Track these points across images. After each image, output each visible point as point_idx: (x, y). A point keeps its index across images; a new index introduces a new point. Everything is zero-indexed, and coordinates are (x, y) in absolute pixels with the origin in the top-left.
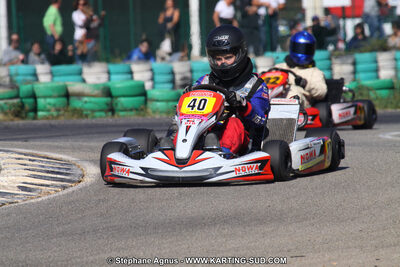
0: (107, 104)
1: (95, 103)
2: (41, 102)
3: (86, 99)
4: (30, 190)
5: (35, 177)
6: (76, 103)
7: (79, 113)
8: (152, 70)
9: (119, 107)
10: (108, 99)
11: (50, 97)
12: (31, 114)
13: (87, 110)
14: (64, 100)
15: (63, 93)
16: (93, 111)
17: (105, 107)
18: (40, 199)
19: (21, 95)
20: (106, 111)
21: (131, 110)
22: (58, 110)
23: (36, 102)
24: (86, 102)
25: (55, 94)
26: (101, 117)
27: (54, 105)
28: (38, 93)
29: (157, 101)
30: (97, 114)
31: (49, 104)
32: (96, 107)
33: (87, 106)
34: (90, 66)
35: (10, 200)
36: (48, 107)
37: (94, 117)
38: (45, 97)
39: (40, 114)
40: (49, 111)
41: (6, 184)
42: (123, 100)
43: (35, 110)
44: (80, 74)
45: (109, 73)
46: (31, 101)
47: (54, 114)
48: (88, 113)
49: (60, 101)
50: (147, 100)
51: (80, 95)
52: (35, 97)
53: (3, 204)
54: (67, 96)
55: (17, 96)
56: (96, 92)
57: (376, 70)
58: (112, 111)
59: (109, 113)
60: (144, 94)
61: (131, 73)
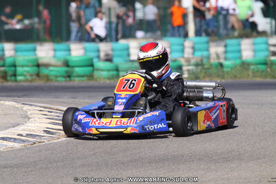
0: (67, 72)
1: (58, 71)
2: (19, 70)
3: (51, 68)
4: (52, 133)
5: (54, 124)
6: (44, 71)
7: (47, 78)
9: (74, 74)
10: (65, 69)
11: (26, 66)
12: (13, 78)
13: (51, 76)
14: (36, 68)
15: (35, 64)
16: (56, 77)
17: (65, 74)
19: (7, 64)
20: (65, 77)
21: (83, 76)
22: (31, 75)
23: (15, 71)
24: (51, 71)
25: (30, 64)
26: (62, 81)
27: (28, 72)
28: (17, 64)
29: (102, 70)
30: (59, 79)
31: (25, 71)
32: (59, 74)
33: (52, 73)
36: (25, 73)
37: (57, 81)
38: (22, 66)
39: (19, 78)
40: (25, 76)
42: (77, 69)
43: (15, 75)
44: (35, 50)
45: (55, 50)
46: (13, 69)
47: (29, 78)
48: (53, 78)
49: (33, 70)
50: (94, 70)
51: (47, 65)
52: (15, 66)
53: (34, 143)
54: (38, 66)
55: (3, 66)
56: (59, 63)
57: (240, 51)
58: (69, 76)
59: (68, 79)
60: (92, 65)
61: (69, 50)
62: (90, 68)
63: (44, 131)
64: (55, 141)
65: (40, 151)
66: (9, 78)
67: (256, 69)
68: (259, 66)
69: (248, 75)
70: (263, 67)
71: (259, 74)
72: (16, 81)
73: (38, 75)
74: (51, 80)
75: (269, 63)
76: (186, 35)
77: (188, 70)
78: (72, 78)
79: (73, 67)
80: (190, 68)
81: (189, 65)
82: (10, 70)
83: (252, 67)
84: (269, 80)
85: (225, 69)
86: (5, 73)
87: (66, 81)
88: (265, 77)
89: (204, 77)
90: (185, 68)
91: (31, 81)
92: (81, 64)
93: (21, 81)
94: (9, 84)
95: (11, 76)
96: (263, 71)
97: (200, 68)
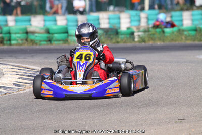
0: (48, 38)
1: (41, 37)
2: (13, 36)
3: (37, 35)
4: (20, 86)
5: (22, 79)
6: (32, 37)
7: (33, 42)
8: (66, 19)
9: (54, 39)
10: (47, 35)
11: (18, 33)
12: (8, 42)
13: (37, 41)
14: (25, 35)
15: (25, 31)
16: (41, 41)
17: (47, 39)
18: (25, 91)
19: (3, 32)
20: (47, 41)
21: (60, 41)
22: (22, 40)
23: (10, 37)
24: (37, 37)
25: (21, 32)
26: (44, 44)
27: (20, 37)
28: (11, 32)
31: (17, 37)
32: (41, 39)
33: (37, 39)
34: (35, 17)
35: (9, 91)
36: (17, 39)
37: (41, 44)
38: (15, 33)
39: (13, 42)
40: (17, 40)
42: (56, 35)
43: (10, 40)
44: (30, 21)
45: (45, 21)
46: (8, 35)
47: (20, 42)
48: (38, 42)
49: (23, 36)
50: (68, 36)
51: (33, 33)
52: (9, 33)
53: (6, 94)
54: (27, 33)
55: (1, 33)
56: (42, 31)
57: (182, 20)
58: (50, 41)
59: (49, 43)
60: (67, 32)
61: (55, 21)
62: (66, 35)
64: (21, 92)
65: (9, 100)
66: (5, 42)
67: (188, 35)
68: (190, 32)
69: (182, 39)
70: (193, 33)
71: (190, 38)
72: (10, 44)
73: (27, 40)
74: (36, 44)
75: (199, 29)
76: (143, 9)
77: (139, 36)
78: (52, 42)
79: (53, 34)
81: (139, 32)
82: (6, 37)
83: (186, 33)
84: (197, 43)
85: (166, 35)
86: (3, 38)
87: (48, 44)
88: (194, 40)
89: (149, 40)
90: (136, 34)
91: (21, 45)
92: (59, 31)
93: (14, 45)
94: (5, 47)
95: (7, 41)
96: (193, 36)
97: (147, 33)
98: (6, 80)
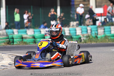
1: (30, 40)
4: (12, 65)
5: (13, 61)
6: (25, 40)
7: (25, 43)
9: (37, 41)
10: (34, 39)
12: (12, 43)
16: (30, 42)
17: (33, 41)
19: (9, 38)
20: (33, 43)
24: (28, 40)
25: (19, 38)
27: (19, 41)
28: (14, 37)
30: (31, 43)
31: (17, 40)
32: (31, 41)
33: (28, 41)
34: (29, 30)
36: (17, 41)
38: (16, 39)
40: (17, 42)
41: (5, 63)
42: (38, 39)
44: (26, 32)
45: (34, 32)
47: (19, 43)
48: (28, 43)
51: (26, 38)
53: (4, 69)
54: (22, 38)
56: (31, 37)
60: (44, 38)
63: (9, 64)
71: (111, 40)
78: (36, 43)
80: (84, 38)
85: (98, 39)
89: (88, 42)
90: (82, 38)
98: (4, 62)
